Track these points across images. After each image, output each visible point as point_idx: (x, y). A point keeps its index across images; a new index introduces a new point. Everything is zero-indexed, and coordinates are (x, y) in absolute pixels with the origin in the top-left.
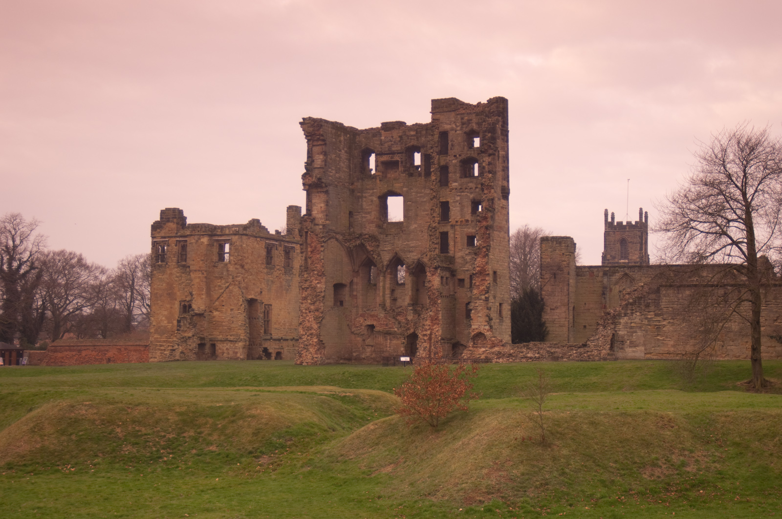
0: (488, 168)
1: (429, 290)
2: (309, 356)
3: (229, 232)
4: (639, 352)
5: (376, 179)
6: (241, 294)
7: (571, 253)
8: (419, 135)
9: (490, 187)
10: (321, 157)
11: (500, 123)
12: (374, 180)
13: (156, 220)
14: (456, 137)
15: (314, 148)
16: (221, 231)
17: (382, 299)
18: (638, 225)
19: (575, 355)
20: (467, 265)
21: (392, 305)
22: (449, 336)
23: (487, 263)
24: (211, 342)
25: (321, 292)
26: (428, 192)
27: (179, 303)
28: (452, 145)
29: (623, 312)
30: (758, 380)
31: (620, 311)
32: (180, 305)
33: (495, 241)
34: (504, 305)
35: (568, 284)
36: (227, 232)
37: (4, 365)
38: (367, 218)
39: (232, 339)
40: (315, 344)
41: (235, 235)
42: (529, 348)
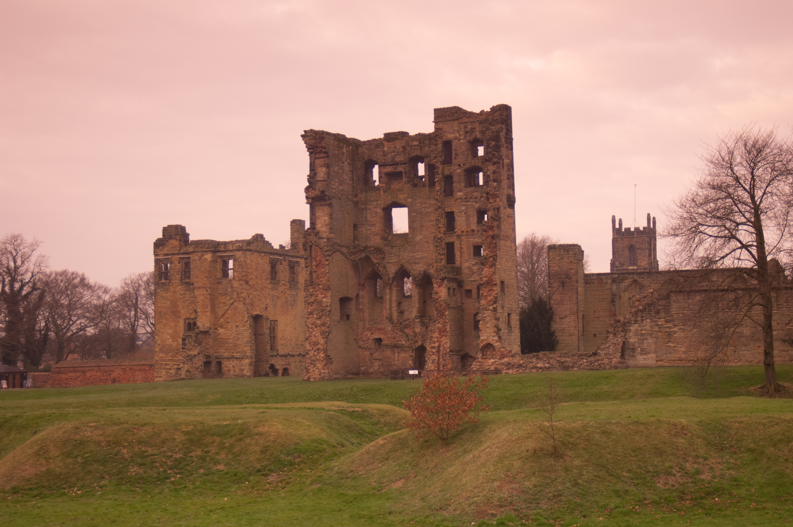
0: (493, 177)
1: (437, 301)
2: (317, 372)
3: (233, 247)
4: (650, 359)
5: (380, 190)
6: (246, 310)
7: (580, 260)
8: (422, 145)
9: (495, 196)
10: (324, 169)
11: (504, 131)
12: (378, 191)
13: (159, 237)
14: (460, 145)
15: (316, 161)
16: (225, 247)
17: (388, 312)
18: (647, 231)
19: (585, 364)
20: (474, 276)
21: (399, 318)
22: (457, 348)
23: (494, 273)
24: (217, 360)
25: (327, 306)
26: (433, 202)
27: (183, 321)
28: (456, 154)
29: (633, 319)
30: (771, 385)
31: (630, 319)
32: (185, 323)
33: (502, 250)
34: (512, 315)
35: (577, 292)
36: (231, 248)
37: (8, 387)
38: (372, 230)
39: (238, 356)
40: (322, 359)
41: (239, 250)
42: (539, 358)
